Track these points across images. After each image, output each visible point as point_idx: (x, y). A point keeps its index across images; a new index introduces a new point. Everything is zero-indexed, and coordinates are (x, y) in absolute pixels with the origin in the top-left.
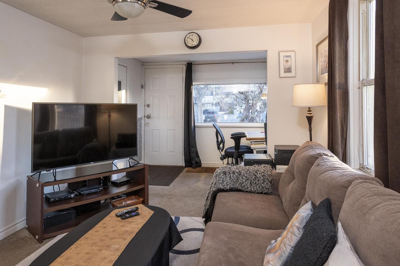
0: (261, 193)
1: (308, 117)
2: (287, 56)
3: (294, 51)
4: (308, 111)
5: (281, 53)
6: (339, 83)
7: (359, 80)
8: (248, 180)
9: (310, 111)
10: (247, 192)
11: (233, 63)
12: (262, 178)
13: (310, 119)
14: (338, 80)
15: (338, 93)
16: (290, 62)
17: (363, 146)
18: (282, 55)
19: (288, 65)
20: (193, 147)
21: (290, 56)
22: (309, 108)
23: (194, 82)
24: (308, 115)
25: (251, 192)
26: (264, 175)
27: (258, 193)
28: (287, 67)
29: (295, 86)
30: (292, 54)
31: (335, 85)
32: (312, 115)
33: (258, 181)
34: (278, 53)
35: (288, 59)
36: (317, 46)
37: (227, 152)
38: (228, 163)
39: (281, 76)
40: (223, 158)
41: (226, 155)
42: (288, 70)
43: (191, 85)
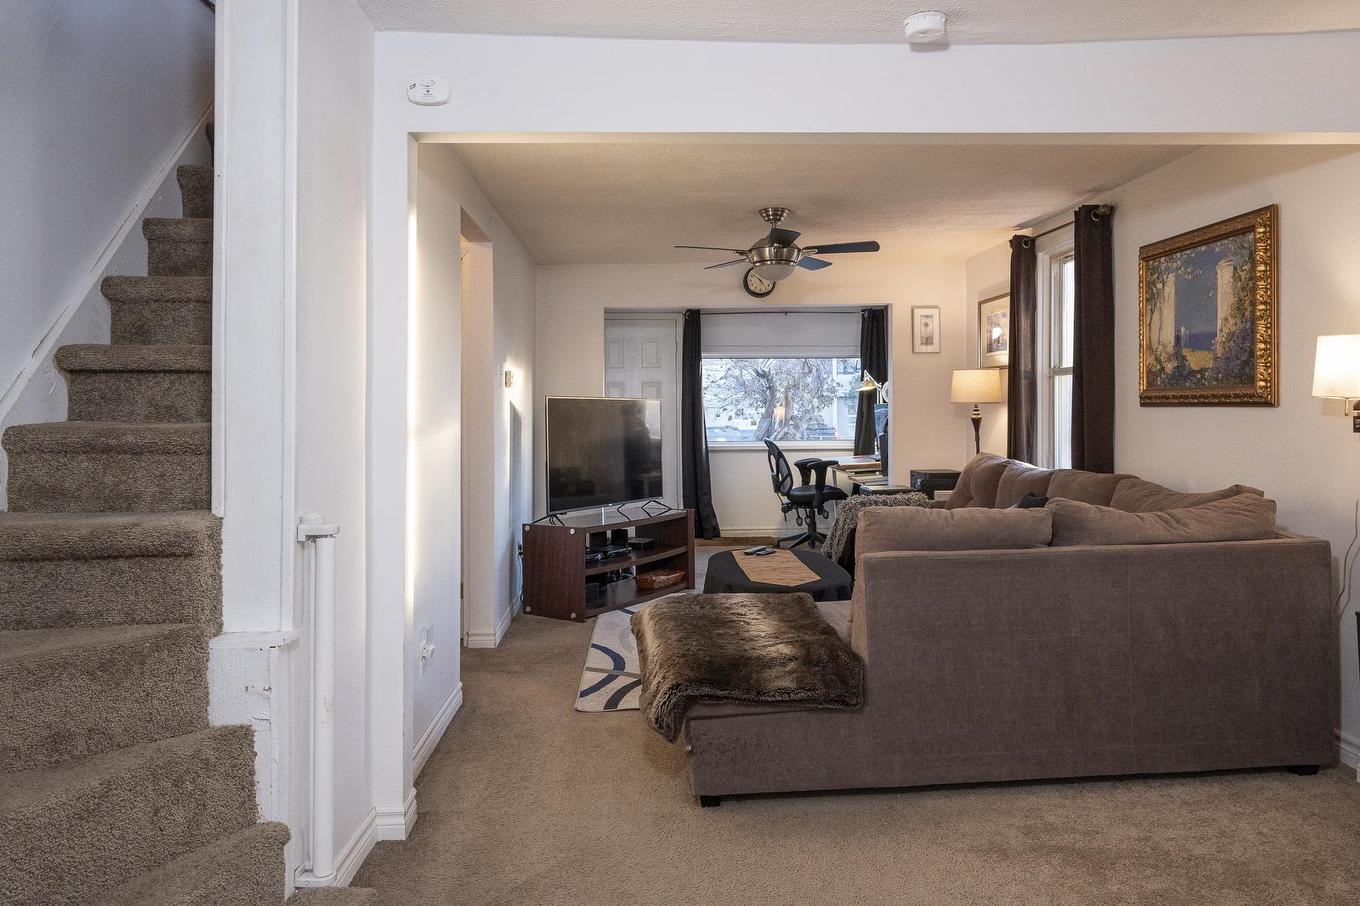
1: (974, 420)
2: (927, 316)
3: (936, 307)
4: (974, 410)
5: (916, 310)
6: (1025, 371)
7: (1050, 367)
9: (977, 410)
11: (786, 313)
13: (976, 423)
14: (1024, 366)
15: (1024, 383)
16: (931, 327)
17: (1054, 455)
18: (918, 313)
19: (926, 332)
20: (706, 494)
21: (932, 316)
22: (976, 406)
23: (707, 351)
24: (973, 416)
28: (927, 335)
29: (956, 371)
30: (934, 312)
31: (1019, 371)
32: (980, 417)
34: (910, 309)
35: (928, 321)
36: (980, 304)
37: (794, 496)
38: (799, 517)
39: (916, 350)
40: (786, 509)
41: (795, 502)
42: (928, 341)
43: (699, 359)
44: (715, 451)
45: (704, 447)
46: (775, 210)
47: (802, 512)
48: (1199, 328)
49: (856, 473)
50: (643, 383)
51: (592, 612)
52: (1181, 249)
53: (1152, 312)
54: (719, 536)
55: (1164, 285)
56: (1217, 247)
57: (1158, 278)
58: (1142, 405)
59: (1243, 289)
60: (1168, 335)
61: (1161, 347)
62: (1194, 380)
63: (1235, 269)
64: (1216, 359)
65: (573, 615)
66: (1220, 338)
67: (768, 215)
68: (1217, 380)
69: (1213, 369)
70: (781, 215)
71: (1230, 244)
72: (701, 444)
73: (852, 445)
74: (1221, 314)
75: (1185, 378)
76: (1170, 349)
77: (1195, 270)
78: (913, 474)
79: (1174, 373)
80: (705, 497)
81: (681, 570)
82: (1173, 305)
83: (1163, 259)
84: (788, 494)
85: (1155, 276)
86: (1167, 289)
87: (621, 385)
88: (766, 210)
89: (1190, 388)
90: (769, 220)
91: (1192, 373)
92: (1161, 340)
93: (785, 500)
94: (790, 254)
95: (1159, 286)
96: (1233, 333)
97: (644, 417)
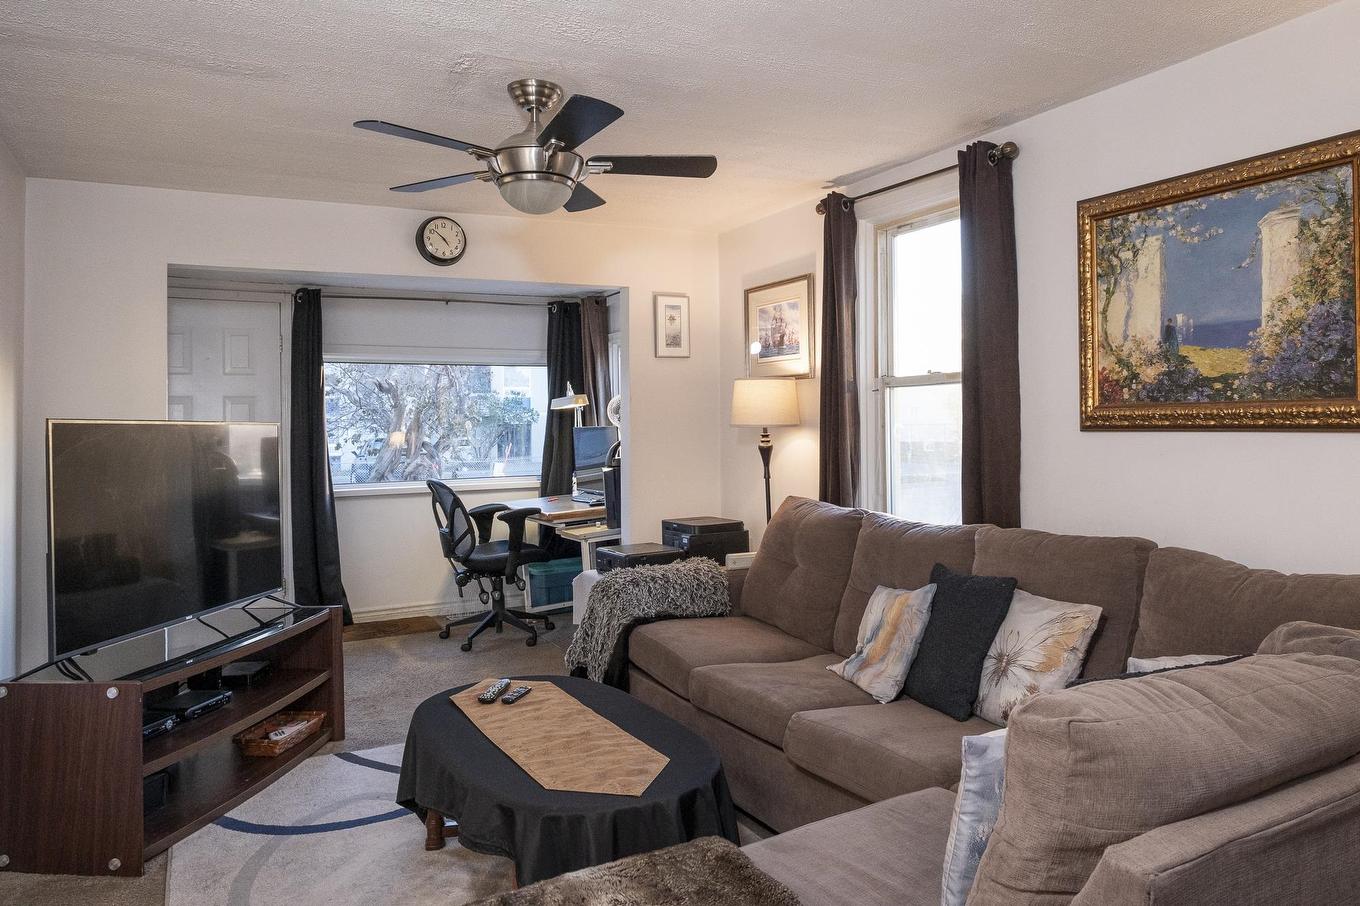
0: (713, 616)
1: (761, 449)
2: (673, 307)
3: (683, 296)
4: (763, 436)
5: (660, 299)
6: (848, 381)
7: (876, 375)
8: (685, 590)
9: (767, 436)
10: (687, 617)
11: (447, 301)
12: (711, 583)
13: (766, 453)
14: (847, 374)
15: (848, 398)
16: (677, 321)
18: (662, 302)
19: (673, 328)
20: (332, 563)
21: (679, 307)
22: (765, 430)
23: (329, 352)
24: (762, 445)
25: (693, 616)
26: (713, 577)
27: (707, 616)
28: (673, 333)
29: (737, 382)
30: (681, 302)
31: (841, 381)
32: (770, 445)
33: (705, 590)
34: (651, 296)
35: (674, 313)
36: (747, 292)
37: (472, 561)
38: (483, 591)
39: (660, 354)
40: (462, 582)
41: (472, 570)
42: (674, 341)
43: (320, 363)
44: (343, 498)
45: (328, 492)
46: (541, 85)
47: (487, 583)
48: (1219, 313)
49: (567, 524)
50: (225, 397)
51: (161, 843)
52: (1175, 200)
53: (1109, 293)
54: (351, 623)
55: (1135, 256)
56: (1261, 193)
57: (1123, 244)
58: (1084, 428)
59: (1323, 252)
60: (1147, 325)
61: (1129, 345)
62: (1208, 391)
63: (1304, 223)
64: (1259, 360)
65: (115, 863)
66: (1265, 327)
67: (526, 94)
68: (1260, 391)
69: (1251, 375)
70: (549, 97)
71: (1293, 187)
72: (324, 487)
73: (537, 483)
74: (1270, 290)
75: (1186, 389)
76: (1153, 344)
77: (1207, 229)
78: (667, 526)
79: (1161, 382)
80: (331, 569)
81: (320, 709)
82: (1157, 282)
83: (1132, 216)
84: (465, 561)
85: (1116, 242)
86: (1143, 261)
87: (187, 401)
88: (523, 84)
89: (1197, 403)
90: (528, 102)
91: (1201, 382)
92: (1131, 333)
93: (461, 568)
94: (569, 165)
95: (1126, 255)
96: (1301, 322)
97: (227, 449)
